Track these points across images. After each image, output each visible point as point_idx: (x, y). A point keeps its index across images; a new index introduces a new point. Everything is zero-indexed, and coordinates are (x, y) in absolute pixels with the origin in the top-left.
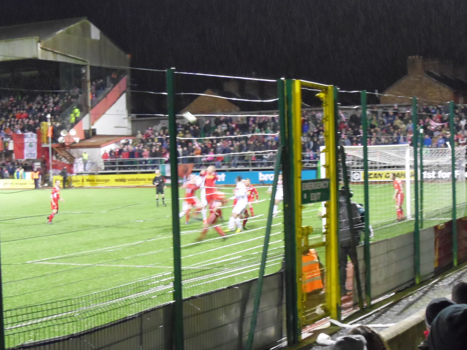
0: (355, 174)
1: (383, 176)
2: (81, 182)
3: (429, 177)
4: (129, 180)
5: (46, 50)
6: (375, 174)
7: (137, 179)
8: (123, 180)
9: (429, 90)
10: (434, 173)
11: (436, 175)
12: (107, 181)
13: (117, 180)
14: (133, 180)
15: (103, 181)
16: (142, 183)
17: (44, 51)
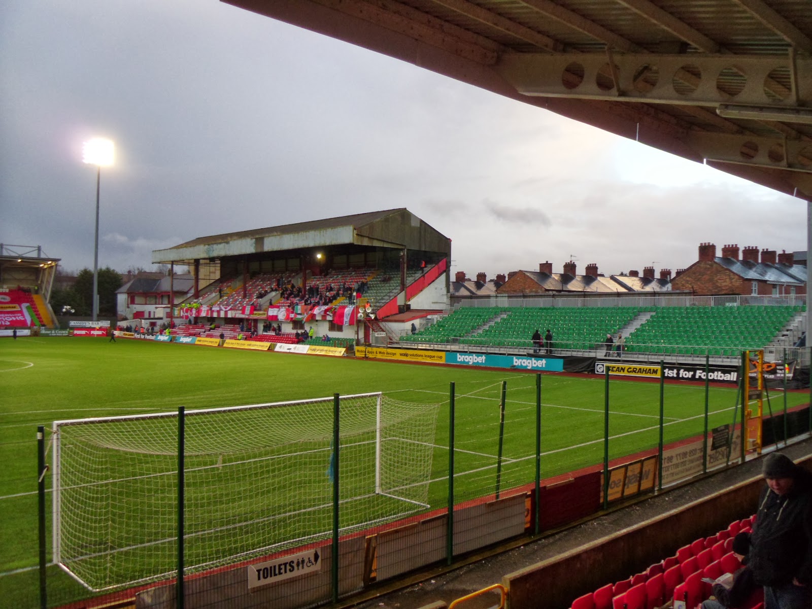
0: (599, 366)
1: (626, 370)
2: (375, 354)
3: (671, 375)
4: (411, 355)
5: (361, 236)
6: (618, 368)
7: (416, 355)
8: (406, 355)
9: (718, 277)
10: (675, 371)
11: (678, 374)
12: (394, 354)
13: (401, 355)
14: (413, 355)
15: (391, 354)
16: (420, 359)
17: (360, 237)
